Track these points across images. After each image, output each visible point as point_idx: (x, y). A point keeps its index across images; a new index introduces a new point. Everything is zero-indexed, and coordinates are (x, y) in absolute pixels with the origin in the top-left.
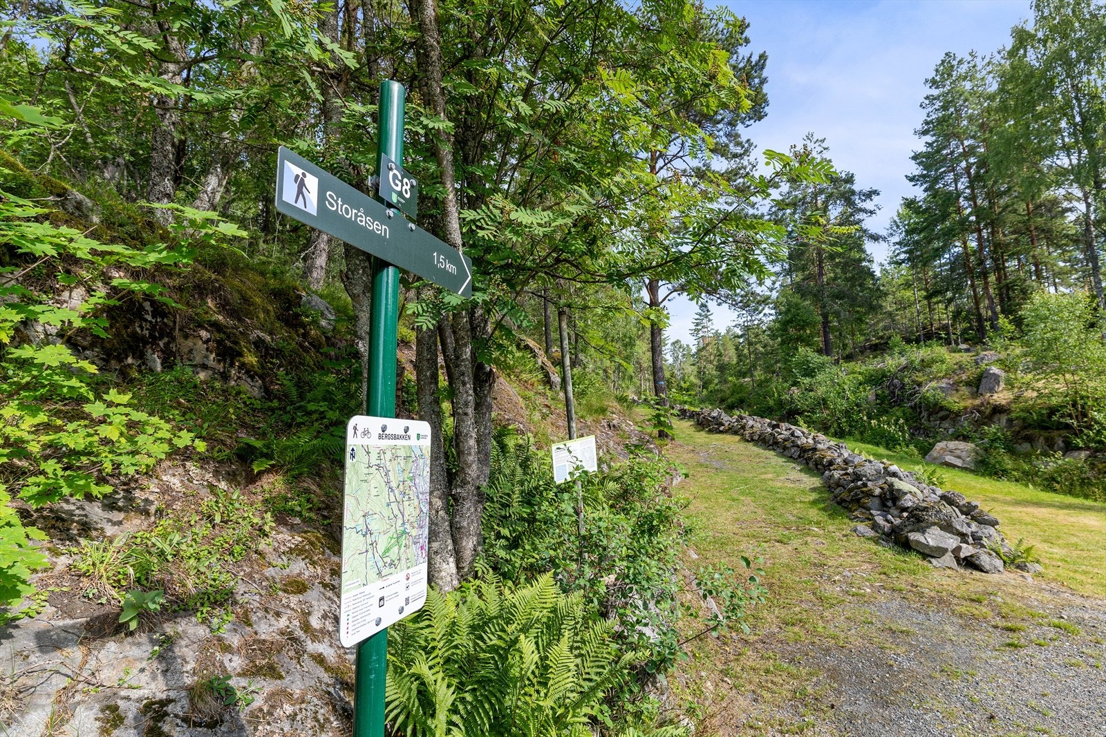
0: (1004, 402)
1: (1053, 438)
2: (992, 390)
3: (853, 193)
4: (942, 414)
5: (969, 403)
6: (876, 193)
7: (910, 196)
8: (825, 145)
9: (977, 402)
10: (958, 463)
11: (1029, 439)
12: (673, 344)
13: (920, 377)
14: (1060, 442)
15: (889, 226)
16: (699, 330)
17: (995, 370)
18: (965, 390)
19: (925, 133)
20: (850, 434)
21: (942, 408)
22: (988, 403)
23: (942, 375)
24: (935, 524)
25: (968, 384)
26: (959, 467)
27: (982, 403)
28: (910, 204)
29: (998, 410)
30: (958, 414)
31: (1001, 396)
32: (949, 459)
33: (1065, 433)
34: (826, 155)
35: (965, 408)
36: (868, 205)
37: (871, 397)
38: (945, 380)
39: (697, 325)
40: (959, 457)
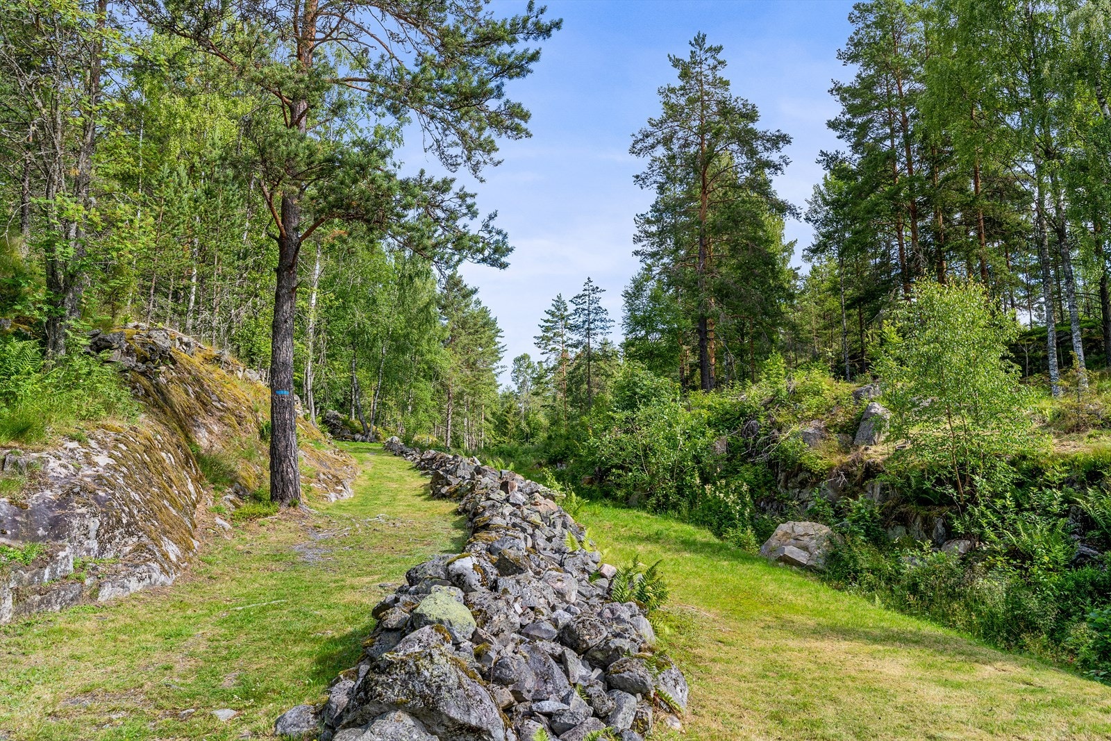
0: (879, 459)
1: (931, 519)
2: (870, 441)
3: (754, 135)
4: (801, 476)
5: (837, 460)
6: (785, 139)
7: (831, 151)
8: (720, 57)
9: (847, 459)
10: (802, 557)
11: (903, 520)
12: (517, 360)
13: (782, 416)
14: (939, 526)
15: (810, 198)
16: (549, 339)
17: (879, 408)
18: (835, 439)
19: (853, 58)
20: (675, 506)
21: (801, 468)
22: (862, 461)
23: (810, 413)
24: (396, 706)
25: (843, 429)
26: (799, 564)
27: (854, 461)
28: (831, 161)
29: (871, 471)
30: (819, 477)
31: (877, 452)
32: (791, 551)
33: (946, 510)
34: (721, 73)
35: (831, 468)
36: (774, 157)
37: (720, 447)
38: (815, 423)
39: (547, 330)
40: (805, 548)
